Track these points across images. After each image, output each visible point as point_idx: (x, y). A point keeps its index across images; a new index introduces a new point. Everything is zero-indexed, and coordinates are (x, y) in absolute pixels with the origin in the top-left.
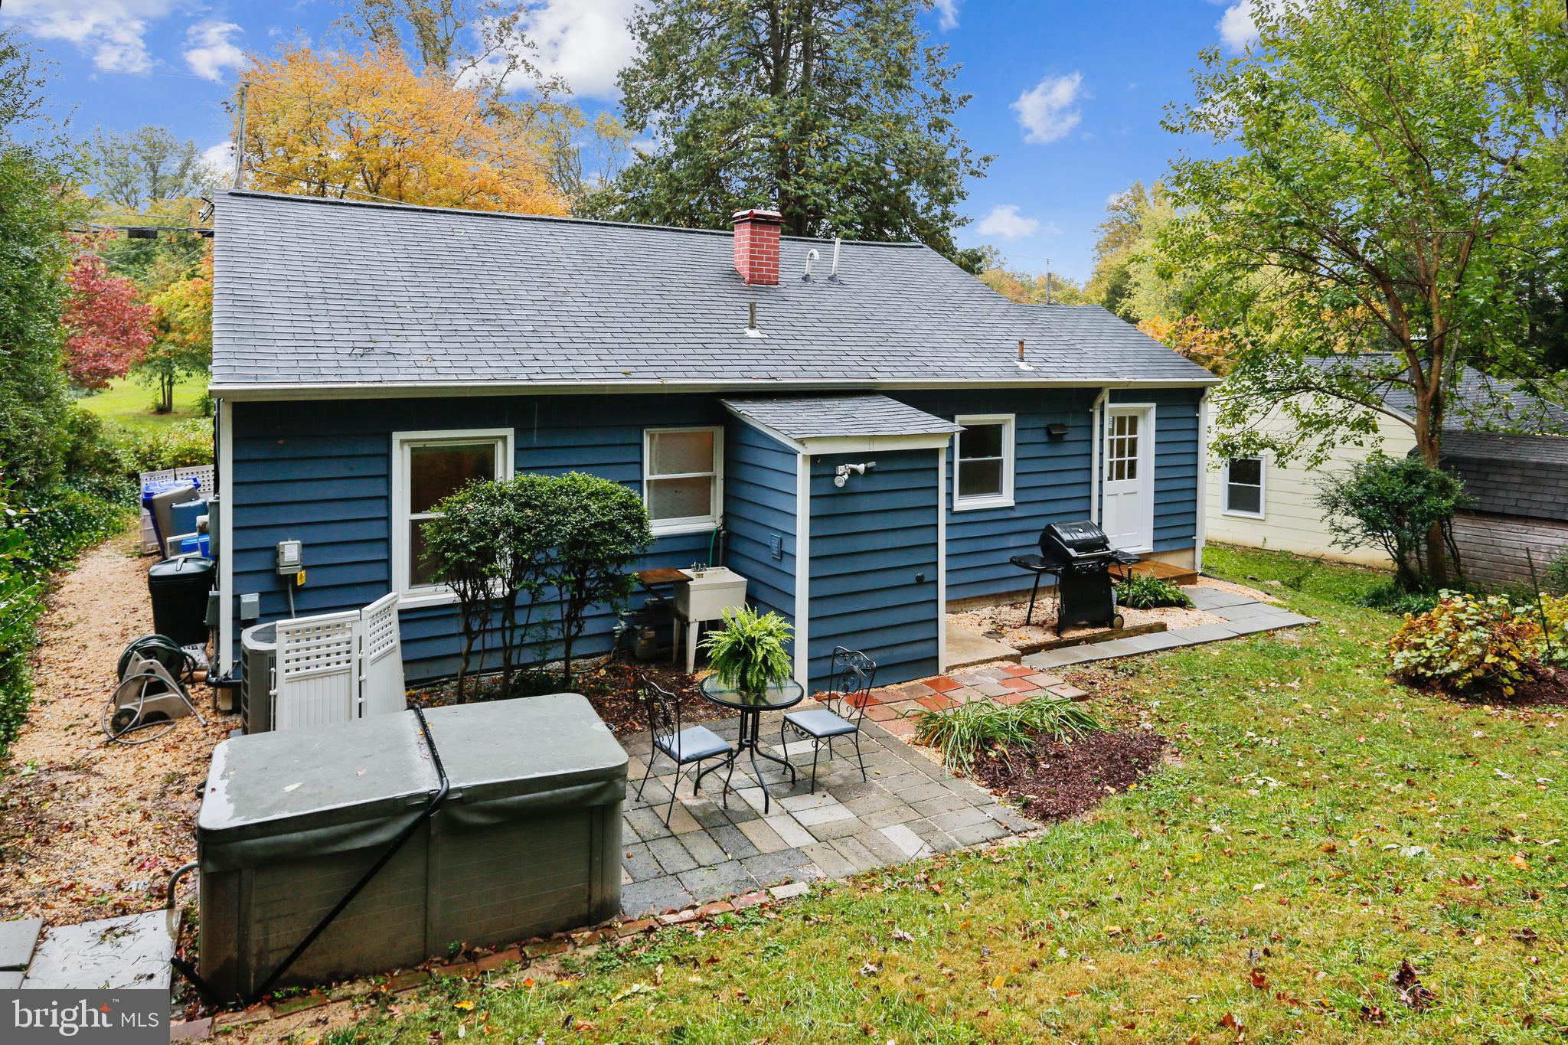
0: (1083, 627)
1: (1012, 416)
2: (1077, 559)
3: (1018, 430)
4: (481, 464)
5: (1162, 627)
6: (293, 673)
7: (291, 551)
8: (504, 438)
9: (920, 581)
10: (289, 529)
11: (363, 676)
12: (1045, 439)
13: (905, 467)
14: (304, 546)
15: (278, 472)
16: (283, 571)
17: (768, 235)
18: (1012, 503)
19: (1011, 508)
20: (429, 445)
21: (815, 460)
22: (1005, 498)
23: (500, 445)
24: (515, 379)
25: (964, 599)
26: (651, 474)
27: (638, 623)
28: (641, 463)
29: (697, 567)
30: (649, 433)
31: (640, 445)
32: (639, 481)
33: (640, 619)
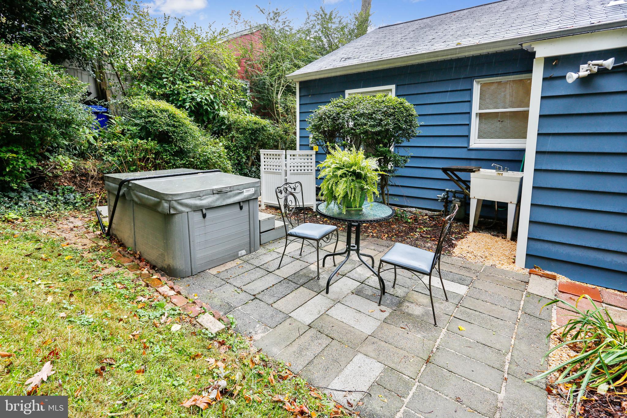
6: (266, 170)
8: (391, 90)
11: (286, 177)
16: (310, 145)
26: (480, 109)
27: (455, 197)
28: (470, 102)
29: (499, 168)
30: (478, 82)
31: (470, 90)
32: (469, 113)
33: (457, 195)
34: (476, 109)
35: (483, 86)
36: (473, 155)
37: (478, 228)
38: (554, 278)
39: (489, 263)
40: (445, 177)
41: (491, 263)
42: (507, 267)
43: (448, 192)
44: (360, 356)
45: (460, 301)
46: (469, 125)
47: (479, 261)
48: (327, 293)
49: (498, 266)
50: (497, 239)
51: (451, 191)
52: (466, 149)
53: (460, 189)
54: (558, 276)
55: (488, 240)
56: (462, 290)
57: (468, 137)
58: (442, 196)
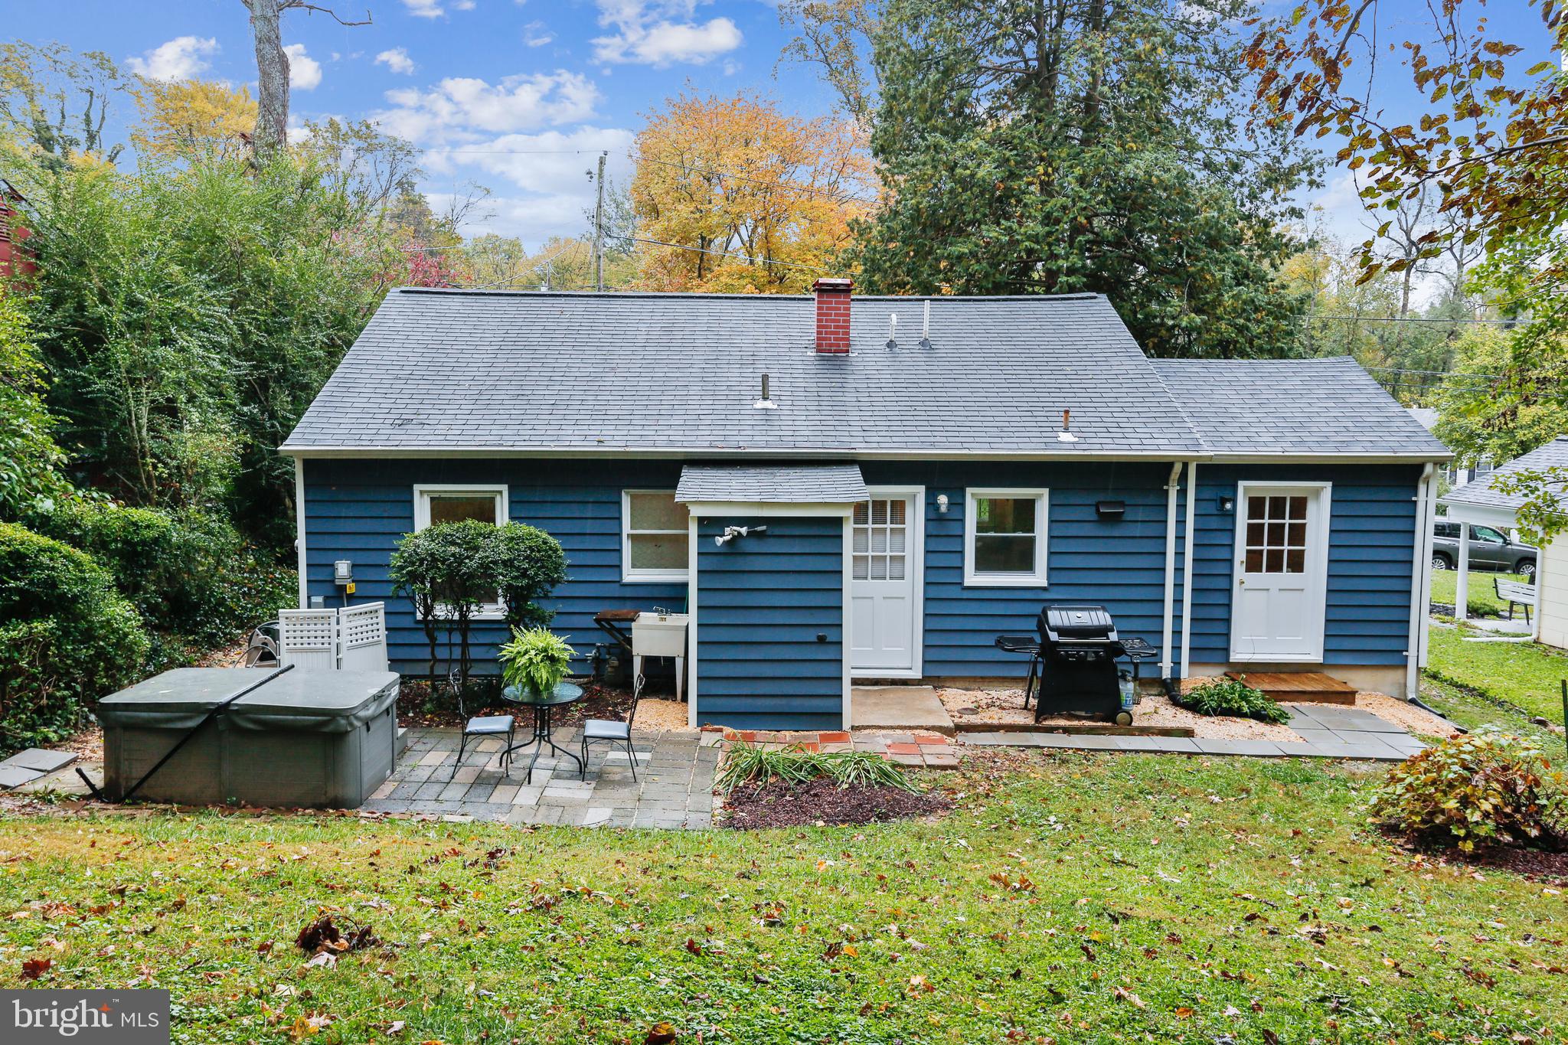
0: (1079, 718)
1: (1045, 492)
2: (1057, 643)
3: (1052, 506)
4: (485, 511)
5: (1188, 733)
6: (292, 646)
7: (343, 568)
8: (500, 492)
9: (822, 640)
10: (343, 552)
11: (340, 656)
12: (1094, 517)
13: (797, 532)
14: (354, 566)
15: (334, 511)
16: (338, 582)
17: (836, 303)
18: (1044, 583)
19: (1044, 589)
20: (443, 495)
21: (702, 521)
22: (1038, 578)
23: (498, 498)
24: (502, 445)
25: (982, 678)
26: (632, 528)
27: (609, 654)
28: (619, 519)
29: (662, 611)
30: (627, 493)
31: (619, 503)
32: (620, 535)
33: (612, 650)
34: (627, 529)
35: (633, 497)
36: (628, 593)
37: (645, 693)
38: (721, 730)
39: (663, 730)
40: (597, 626)
41: (666, 729)
42: (682, 730)
43: (598, 647)
44: (590, 810)
45: (648, 764)
46: (620, 551)
47: (654, 729)
48: (529, 783)
49: (673, 731)
50: (667, 703)
51: (604, 647)
52: (617, 585)
53: (615, 642)
54: (725, 728)
55: (659, 706)
56: (647, 756)
57: (619, 567)
58: (593, 654)
